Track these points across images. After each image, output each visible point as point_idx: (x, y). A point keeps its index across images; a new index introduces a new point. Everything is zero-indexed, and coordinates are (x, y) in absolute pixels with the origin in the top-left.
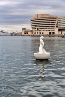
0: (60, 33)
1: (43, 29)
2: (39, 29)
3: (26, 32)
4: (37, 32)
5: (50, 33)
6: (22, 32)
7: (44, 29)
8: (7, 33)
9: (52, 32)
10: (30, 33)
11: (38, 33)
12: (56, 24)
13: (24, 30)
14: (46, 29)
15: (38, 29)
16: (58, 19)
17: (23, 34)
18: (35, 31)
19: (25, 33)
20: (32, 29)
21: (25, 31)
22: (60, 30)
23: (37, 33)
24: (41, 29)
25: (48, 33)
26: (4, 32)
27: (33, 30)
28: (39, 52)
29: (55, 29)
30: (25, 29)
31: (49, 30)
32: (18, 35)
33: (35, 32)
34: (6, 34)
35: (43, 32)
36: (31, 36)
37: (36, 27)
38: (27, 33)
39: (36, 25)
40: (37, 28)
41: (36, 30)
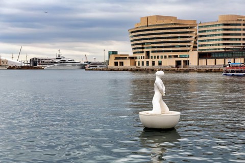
0: (203, 62)
1: (160, 54)
2: (151, 54)
3: (118, 61)
4: (145, 61)
5: (178, 63)
6: (108, 62)
7: (164, 54)
8: (73, 63)
9: (182, 60)
10: (127, 64)
11: (148, 63)
12: (193, 40)
13: (113, 56)
14: (168, 54)
15: (148, 53)
16: (197, 28)
17: (111, 65)
18: (141, 59)
19: (116, 64)
20: (134, 53)
21: (116, 58)
22: (202, 56)
23: (145, 64)
24: (156, 54)
26: (64, 61)
27: (136, 55)
29: (190, 53)
30: (115, 53)
31: (176, 56)
32: (98, 67)
33: (141, 61)
34: (69, 66)
35: (160, 59)
36: (132, 70)
37: (143, 48)
38: (122, 64)
39: (143, 44)
40: (145, 50)
41: (144, 55)
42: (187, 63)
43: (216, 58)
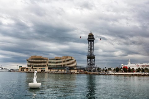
0: (49, 70)
1: (36, 68)
2: (33, 67)
3: (22, 69)
4: (31, 69)
5: (42, 70)
6: (19, 69)
7: (37, 68)
8: (6, 69)
9: (43, 69)
10: (25, 70)
11: (32, 70)
12: (47, 64)
13: (20, 68)
14: (39, 68)
15: (32, 67)
16: (48, 60)
17: (20, 70)
19: (21, 70)
20: (28, 67)
21: (22, 68)
22: (49, 68)
23: (31, 70)
24: (35, 67)
25: (41, 71)
26: (3, 69)
27: (28, 68)
28: (33, 82)
29: (46, 68)
30: (22, 66)
31: (41, 68)
32: (15, 71)
33: (30, 69)
34: (4, 70)
35: (36, 69)
36: (27, 72)
37: (31, 65)
38: (23, 70)
39: (31, 64)
40: (32, 66)
41: (31, 67)
42: (44, 70)
43: (53, 69)
